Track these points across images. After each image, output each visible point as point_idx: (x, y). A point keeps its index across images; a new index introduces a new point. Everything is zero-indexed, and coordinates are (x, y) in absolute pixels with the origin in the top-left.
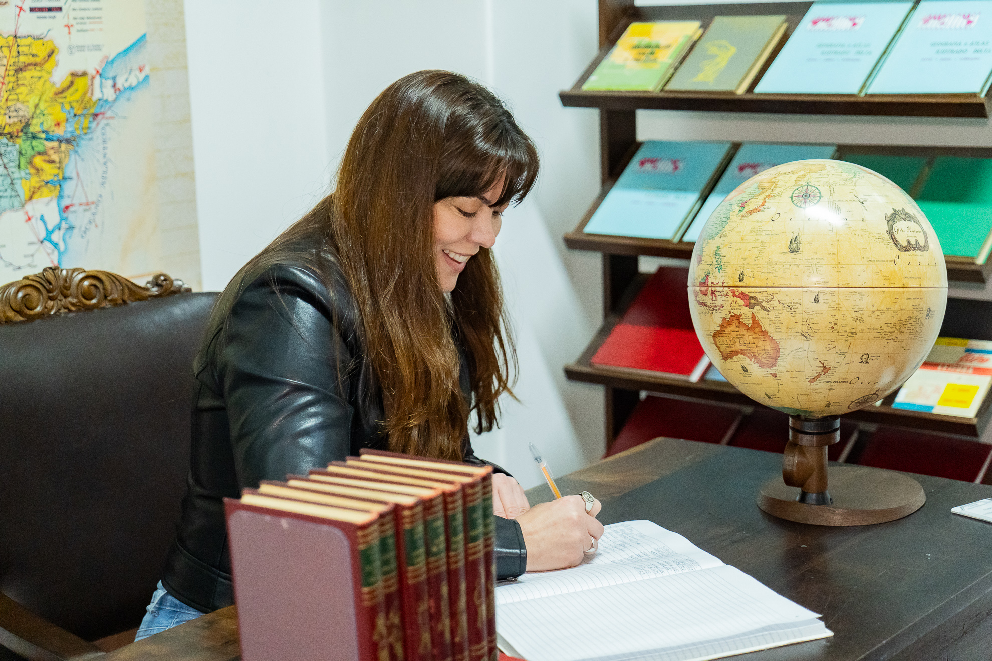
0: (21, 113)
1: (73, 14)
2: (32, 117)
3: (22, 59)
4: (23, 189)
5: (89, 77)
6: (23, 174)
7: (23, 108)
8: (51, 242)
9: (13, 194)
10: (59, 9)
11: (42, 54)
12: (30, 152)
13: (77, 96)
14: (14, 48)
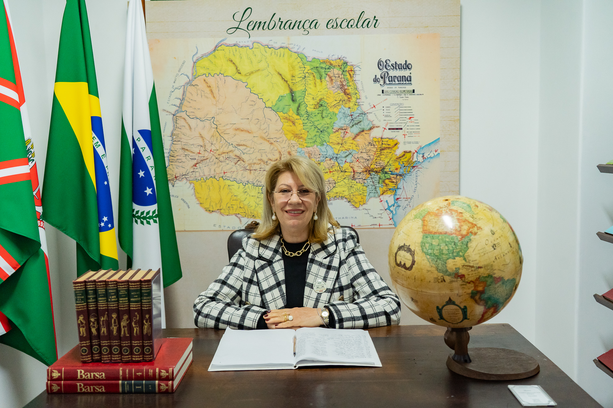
0: (381, 164)
1: (407, 131)
2: (386, 166)
3: (384, 146)
4: (380, 191)
5: (412, 153)
6: (380, 185)
7: (382, 163)
8: (390, 210)
9: (375, 192)
10: (402, 129)
11: (392, 144)
12: (384, 178)
13: (406, 160)
14: (381, 142)
